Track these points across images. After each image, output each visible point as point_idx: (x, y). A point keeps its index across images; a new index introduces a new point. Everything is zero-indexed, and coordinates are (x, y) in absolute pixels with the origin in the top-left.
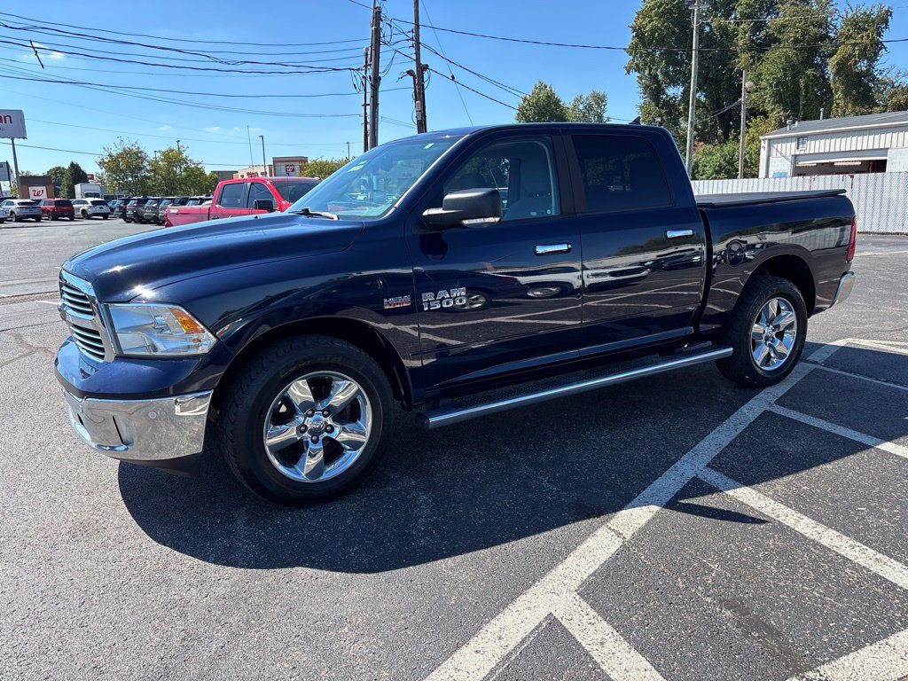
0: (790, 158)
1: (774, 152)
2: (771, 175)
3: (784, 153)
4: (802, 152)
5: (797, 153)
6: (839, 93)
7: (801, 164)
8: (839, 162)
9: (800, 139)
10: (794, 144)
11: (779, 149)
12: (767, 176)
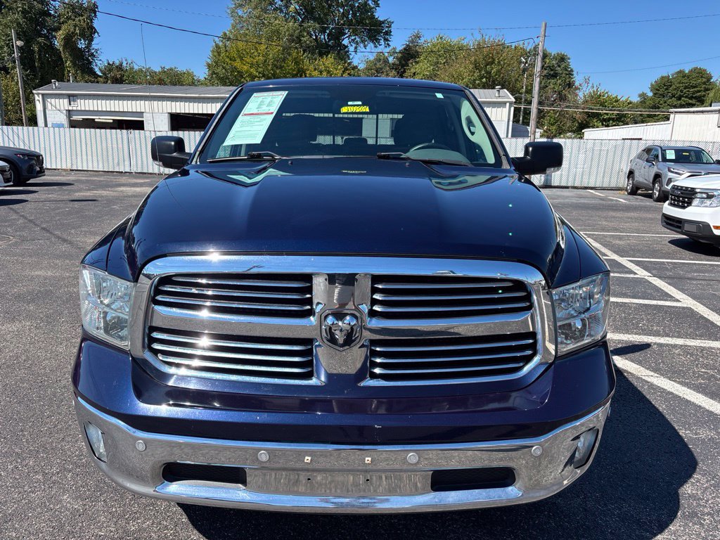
0: (65, 112)
1: (49, 106)
2: (49, 125)
3: (58, 107)
4: (75, 108)
5: (70, 108)
6: (68, 62)
7: (75, 118)
8: (98, 119)
9: (71, 98)
10: (66, 101)
11: (53, 103)
12: (46, 125)
